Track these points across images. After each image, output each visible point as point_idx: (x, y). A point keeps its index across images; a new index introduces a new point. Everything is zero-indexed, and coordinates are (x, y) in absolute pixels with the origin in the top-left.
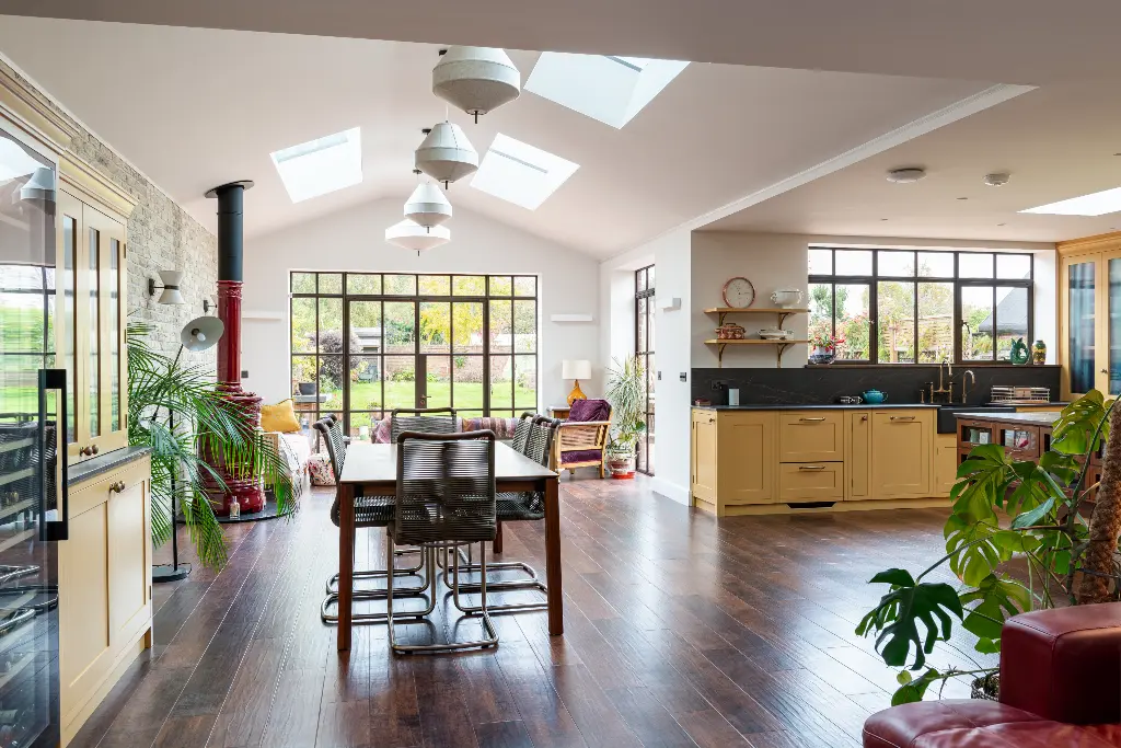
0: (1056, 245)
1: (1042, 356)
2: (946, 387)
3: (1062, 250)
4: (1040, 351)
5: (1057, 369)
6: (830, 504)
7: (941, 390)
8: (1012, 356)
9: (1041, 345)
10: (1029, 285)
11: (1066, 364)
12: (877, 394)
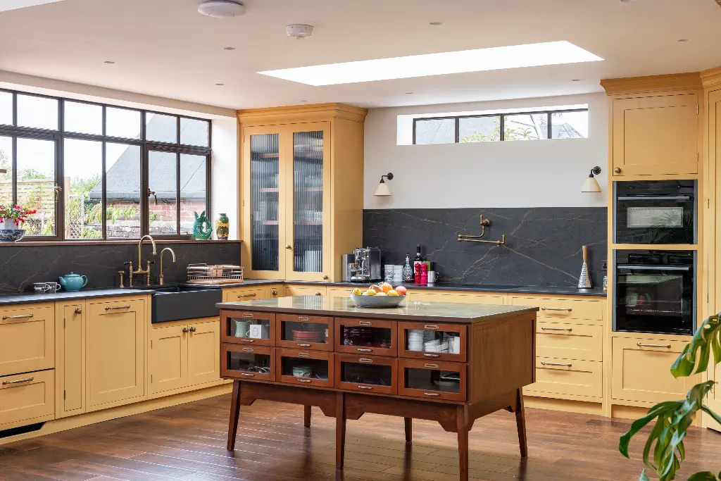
0: (238, 113)
1: (224, 230)
2: (144, 268)
3: (243, 117)
4: (224, 225)
5: (238, 244)
6: (38, 426)
7: (140, 271)
8: (195, 231)
9: (225, 219)
10: (207, 153)
11: (247, 240)
12: (75, 279)
